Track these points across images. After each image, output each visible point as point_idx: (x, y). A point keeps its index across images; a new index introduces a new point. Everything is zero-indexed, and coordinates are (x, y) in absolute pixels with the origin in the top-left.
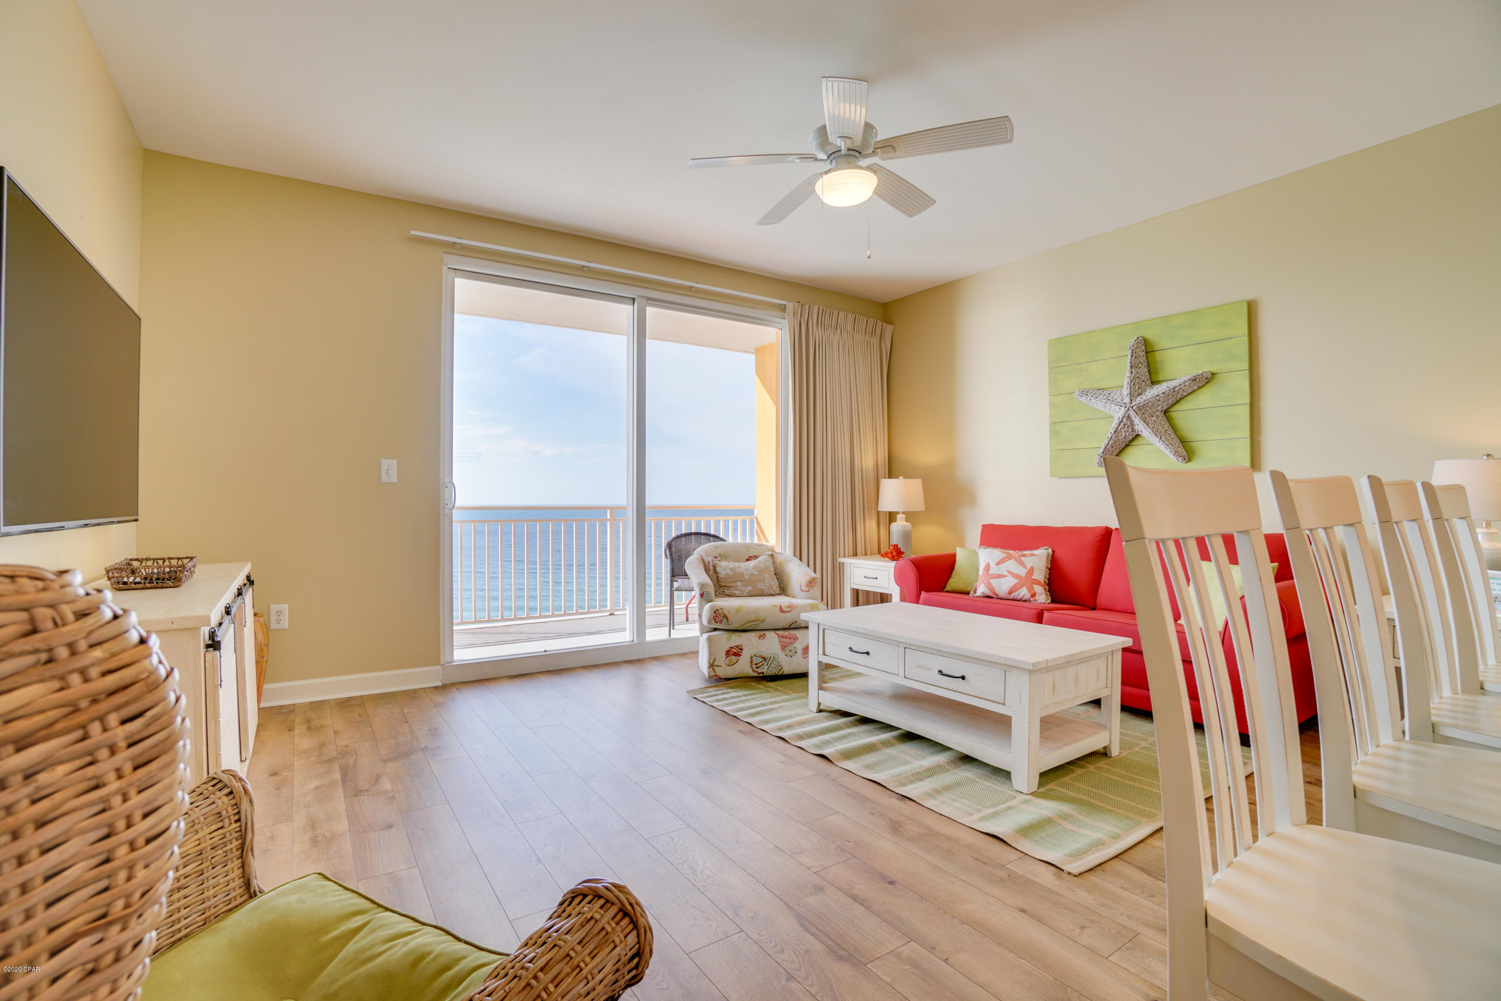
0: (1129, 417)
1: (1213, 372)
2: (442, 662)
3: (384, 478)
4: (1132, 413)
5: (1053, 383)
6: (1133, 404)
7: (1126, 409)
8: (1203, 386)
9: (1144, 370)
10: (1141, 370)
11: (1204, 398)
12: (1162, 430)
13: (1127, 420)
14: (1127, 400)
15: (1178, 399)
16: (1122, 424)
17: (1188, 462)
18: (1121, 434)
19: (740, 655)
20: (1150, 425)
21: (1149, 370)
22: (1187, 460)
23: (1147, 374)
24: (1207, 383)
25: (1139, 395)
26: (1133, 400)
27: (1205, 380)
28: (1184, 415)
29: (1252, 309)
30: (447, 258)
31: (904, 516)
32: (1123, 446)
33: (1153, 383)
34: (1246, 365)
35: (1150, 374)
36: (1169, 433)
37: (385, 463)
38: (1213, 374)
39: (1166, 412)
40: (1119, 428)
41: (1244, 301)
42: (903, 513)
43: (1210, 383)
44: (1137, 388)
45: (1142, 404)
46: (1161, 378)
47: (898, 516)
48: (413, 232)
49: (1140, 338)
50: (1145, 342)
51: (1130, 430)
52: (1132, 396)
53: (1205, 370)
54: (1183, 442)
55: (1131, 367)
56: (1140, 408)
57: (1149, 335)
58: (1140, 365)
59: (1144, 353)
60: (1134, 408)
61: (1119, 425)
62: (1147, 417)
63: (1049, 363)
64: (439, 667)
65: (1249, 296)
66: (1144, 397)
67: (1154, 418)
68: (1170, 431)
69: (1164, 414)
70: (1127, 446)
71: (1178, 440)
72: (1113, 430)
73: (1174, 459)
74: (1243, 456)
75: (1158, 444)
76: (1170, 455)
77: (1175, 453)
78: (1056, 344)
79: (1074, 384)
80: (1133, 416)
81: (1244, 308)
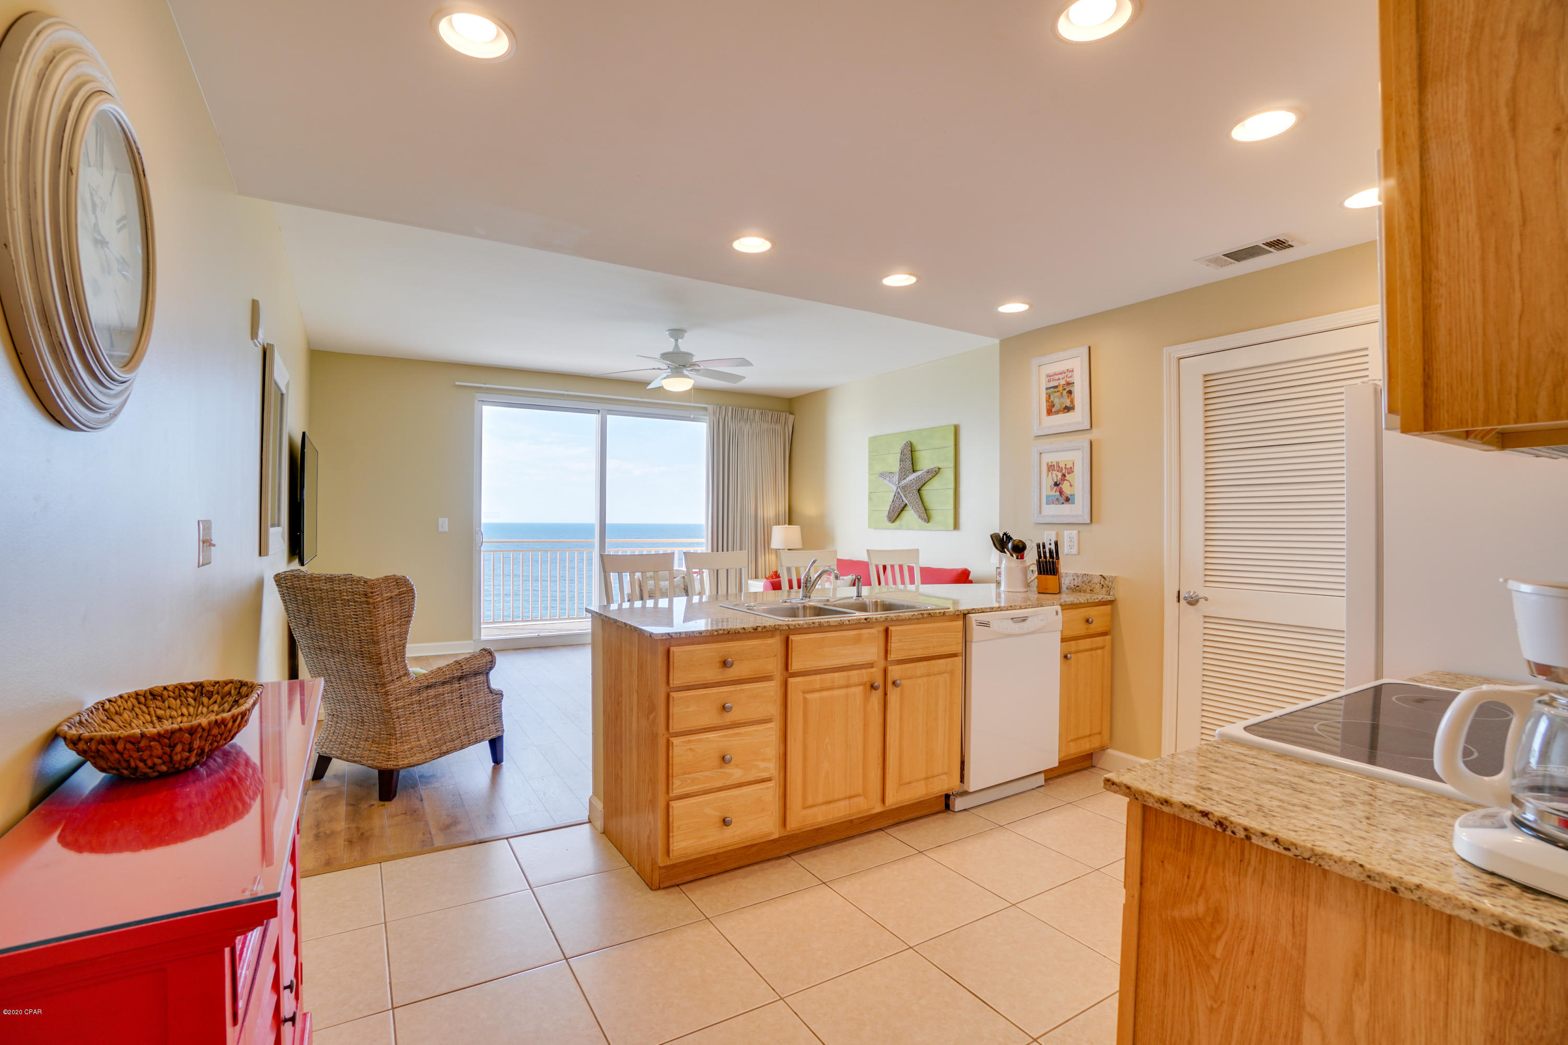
0: (899, 493)
1: (939, 467)
2: (474, 638)
3: (441, 529)
4: (899, 490)
5: (871, 466)
6: (900, 485)
7: (897, 488)
8: (935, 475)
9: (909, 463)
10: (907, 463)
11: (935, 484)
12: (915, 502)
13: (897, 496)
14: (897, 483)
15: (924, 483)
17: (928, 522)
18: (896, 503)
20: (909, 499)
21: (912, 463)
23: (910, 465)
24: (937, 474)
25: (904, 479)
26: (901, 482)
28: (927, 492)
29: (957, 429)
30: (477, 395)
32: (900, 510)
33: (914, 471)
34: (952, 465)
35: (912, 465)
36: (919, 504)
37: (441, 520)
38: (939, 469)
39: (919, 490)
40: (895, 499)
41: (954, 425)
42: (787, 550)
45: (906, 484)
46: (918, 469)
48: (457, 383)
49: (908, 442)
50: (911, 445)
51: (901, 501)
52: (901, 480)
53: (935, 466)
54: (926, 510)
55: (900, 461)
56: (905, 487)
57: (913, 441)
58: (907, 460)
59: (910, 452)
60: (901, 487)
61: (895, 497)
62: (908, 493)
63: (870, 453)
64: (472, 641)
65: (956, 423)
66: (905, 481)
67: (911, 494)
69: (918, 492)
70: (902, 510)
71: (923, 508)
72: (892, 500)
73: (920, 520)
74: (951, 521)
75: (913, 511)
76: (917, 517)
77: (920, 517)
78: (873, 440)
79: (879, 468)
80: (900, 491)
81: (953, 429)
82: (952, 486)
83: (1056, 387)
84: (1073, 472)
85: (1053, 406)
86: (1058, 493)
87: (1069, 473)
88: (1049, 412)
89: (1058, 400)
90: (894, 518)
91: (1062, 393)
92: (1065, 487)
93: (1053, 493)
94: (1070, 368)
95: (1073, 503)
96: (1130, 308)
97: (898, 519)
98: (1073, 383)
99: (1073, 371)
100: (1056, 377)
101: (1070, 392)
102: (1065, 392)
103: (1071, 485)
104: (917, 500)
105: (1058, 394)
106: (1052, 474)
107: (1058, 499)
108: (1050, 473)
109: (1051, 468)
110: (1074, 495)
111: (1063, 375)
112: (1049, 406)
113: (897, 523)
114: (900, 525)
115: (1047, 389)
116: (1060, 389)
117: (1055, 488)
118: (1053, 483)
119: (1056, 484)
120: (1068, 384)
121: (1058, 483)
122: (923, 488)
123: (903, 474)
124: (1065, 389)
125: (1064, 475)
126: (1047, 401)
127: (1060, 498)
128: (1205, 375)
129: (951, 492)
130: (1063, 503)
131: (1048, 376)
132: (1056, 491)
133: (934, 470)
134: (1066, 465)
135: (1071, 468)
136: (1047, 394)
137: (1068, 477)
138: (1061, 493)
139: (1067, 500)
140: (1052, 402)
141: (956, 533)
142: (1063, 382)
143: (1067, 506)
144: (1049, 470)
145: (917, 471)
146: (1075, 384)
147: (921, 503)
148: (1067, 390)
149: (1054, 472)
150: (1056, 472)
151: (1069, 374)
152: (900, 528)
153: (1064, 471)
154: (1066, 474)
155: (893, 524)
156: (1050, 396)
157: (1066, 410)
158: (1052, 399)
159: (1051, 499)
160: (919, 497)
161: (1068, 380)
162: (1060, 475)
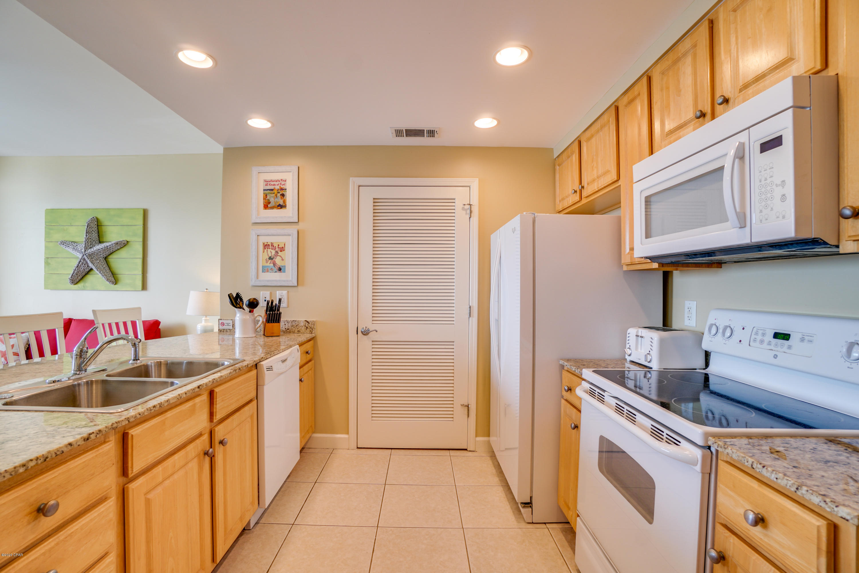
0: (84, 259)
1: (128, 240)
4: (85, 257)
5: (48, 234)
6: (86, 253)
7: (82, 255)
8: (123, 247)
9: (95, 235)
10: (93, 235)
11: (123, 253)
12: (102, 267)
13: (82, 262)
14: (83, 251)
15: (111, 252)
16: (81, 263)
17: (115, 284)
18: (81, 268)
20: (95, 265)
21: (99, 235)
22: (114, 284)
23: (97, 237)
24: (125, 246)
25: (91, 248)
26: (87, 250)
27: (124, 244)
28: (114, 260)
29: (145, 213)
32: (84, 274)
33: (100, 242)
34: (141, 239)
35: (99, 237)
36: (106, 269)
38: (127, 242)
39: (106, 258)
40: (80, 265)
41: (141, 209)
43: (126, 246)
44: (89, 244)
45: (91, 253)
46: (105, 240)
49: (95, 218)
50: (97, 220)
51: (86, 266)
53: (124, 240)
54: (113, 274)
55: (87, 233)
56: (90, 255)
57: (100, 217)
58: (93, 232)
59: (96, 226)
60: (87, 255)
61: (79, 263)
62: (94, 260)
63: (45, 222)
65: (145, 207)
66: (92, 250)
67: (98, 261)
68: (107, 268)
69: (105, 259)
70: (86, 274)
71: (110, 273)
72: (76, 266)
73: (108, 283)
74: (139, 283)
75: (100, 275)
76: (105, 280)
77: (108, 280)
78: (50, 212)
79: (58, 237)
80: (87, 259)
81: (142, 212)
82: (141, 256)
83: (272, 190)
84: (284, 250)
85: (269, 203)
86: (272, 265)
87: (281, 251)
88: (266, 207)
89: (273, 199)
90: (78, 280)
91: (276, 195)
92: (278, 260)
93: (268, 264)
94: (284, 178)
95: (285, 272)
96: (329, 148)
97: (81, 281)
98: (286, 189)
99: (285, 181)
100: (272, 183)
101: (283, 195)
102: (279, 195)
103: (283, 260)
104: (104, 266)
105: (273, 195)
106: (267, 251)
107: (272, 269)
108: (265, 250)
109: (266, 246)
110: (285, 266)
111: (278, 183)
112: (266, 203)
113: (80, 285)
114: (84, 286)
115: (264, 190)
116: (276, 192)
117: (270, 261)
118: (268, 258)
119: (270, 258)
120: (282, 189)
121: (272, 257)
122: (109, 257)
123: (89, 243)
124: (279, 193)
125: (277, 252)
126: (264, 199)
127: (273, 268)
128: (374, 199)
129: (140, 262)
130: (276, 272)
131: (265, 181)
132: (270, 263)
133: (123, 242)
134: (279, 245)
135: (283, 247)
136: (264, 194)
137: (280, 253)
138: (274, 264)
139: (280, 269)
140: (268, 200)
141: (144, 292)
142: (277, 187)
143: (278, 274)
144: (264, 248)
145: (103, 242)
146: (287, 190)
147: (108, 269)
148: (281, 193)
149: (269, 250)
150: (271, 250)
151: (283, 183)
152: (84, 289)
153: (277, 249)
154: (279, 252)
155: (76, 286)
156: (267, 195)
157: (279, 207)
158: (268, 198)
159: (266, 269)
160: (106, 264)
161: (282, 186)
162: (273, 252)
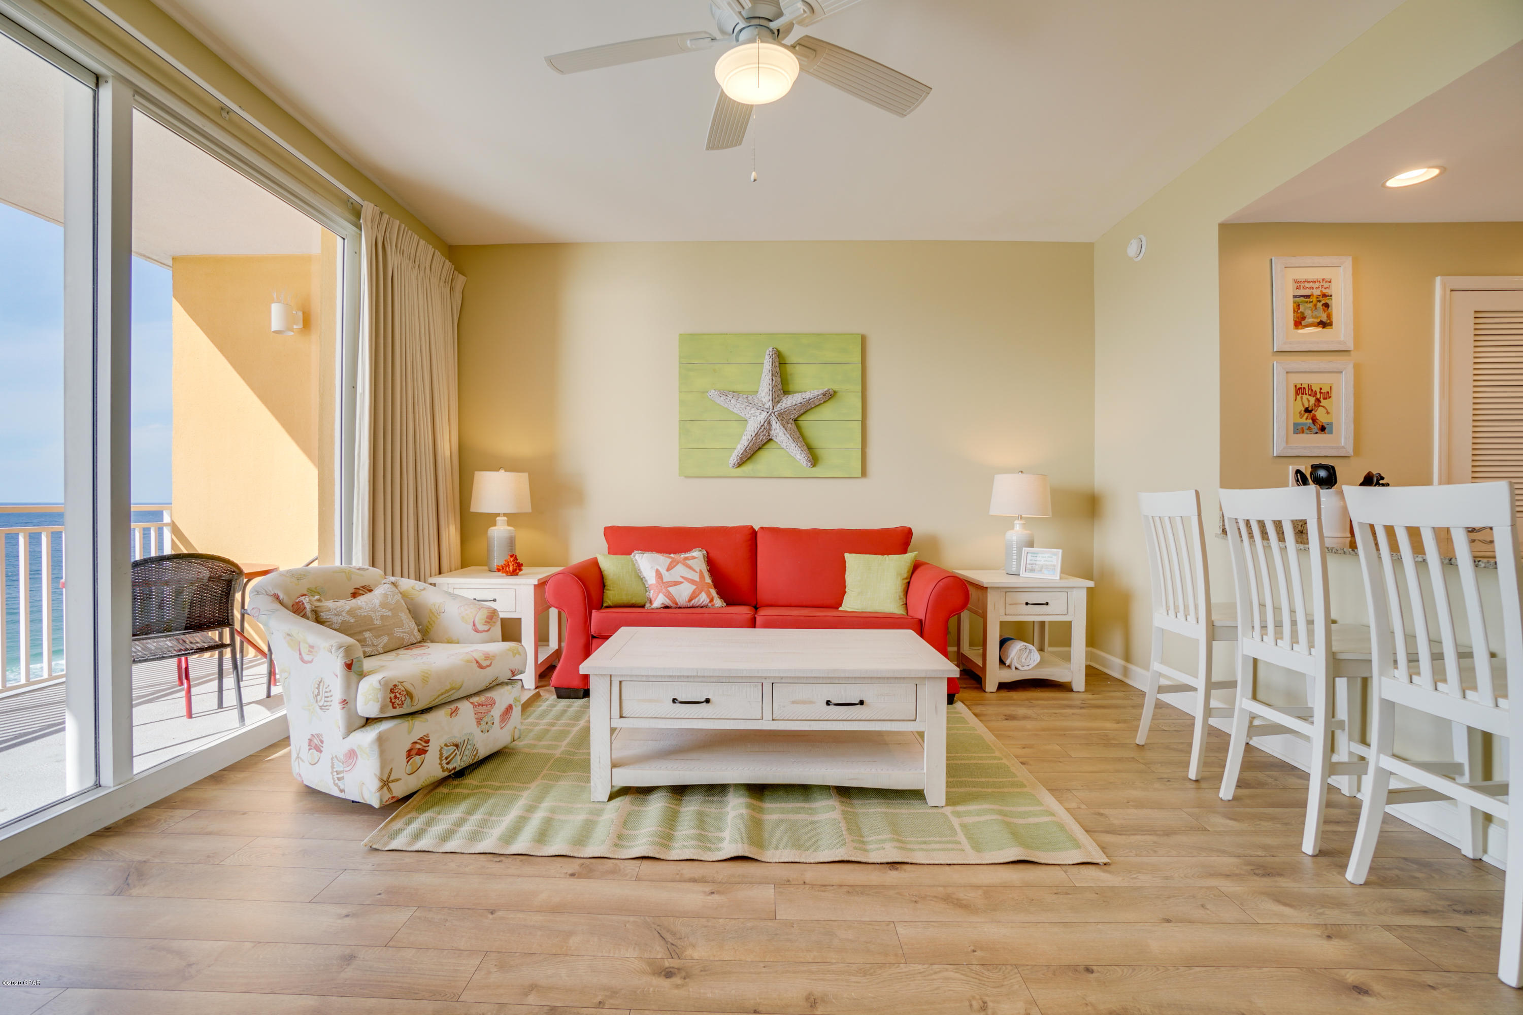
1: (835, 390)
4: (772, 417)
5: (685, 378)
6: (775, 410)
7: (768, 414)
8: (827, 401)
9: (780, 380)
10: (777, 379)
11: (827, 412)
12: (795, 436)
13: (764, 425)
14: (766, 408)
15: (805, 411)
16: (763, 428)
18: (760, 436)
19: (425, 752)
20: (783, 428)
21: (783, 381)
22: (815, 465)
23: (782, 384)
24: (830, 399)
25: (778, 402)
26: (774, 406)
27: (830, 396)
28: (810, 424)
29: (864, 341)
31: (505, 518)
33: (789, 392)
34: (859, 388)
36: (800, 440)
38: (835, 392)
39: (797, 421)
40: (759, 432)
41: (859, 334)
42: (505, 515)
43: (833, 399)
44: (776, 395)
45: (782, 411)
46: (791, 390)
47: (498, 518)
49: (776, 350)
50: (780, 354)
51: (767, 434)
52: (776, 401)
53: (829, 388)
54: (810, 448)
55: (772, 375)
56: (780, 414)
57: (783, 348)
58: (777, 374)
59: (780, 364)
60: (776, 413)
61: (760, 429)
62: (782, 422)
63: (680, 357)
65: (862, 331)
66: (781, 405)
67: (787, 424)
68: (801, 438)
69: (796, 423)
70: (760, 449)
71: (807, 447)
72: (755, 433)
73: (801, 463)
74: (856, 465)
77: (807, 460)
78: (684, 339)
79: (705, 383)
80: (769, 420)
81: (859, 340)
82: (856, 416)
83: (1308, 296)
84: (1330, 397)
85: (1304, 318)
86: (1310, 421)
87: (1325, 399)
88: (1298, 324)
89: (1310, 312)
91: (1315, 305)
92: (1320, 414)
93: (1303, 420)
94: (1327, 277)
95: (1331, 433)
96: (1398, 226)
97: (750, 462)
98: (1331, 296)
99: (1330, 282)
100: (1308, 285)
101: (1327, 306)
102: (1319, 305)
103: (1328, 413)
104: (797, 434)
105: (1311, 305)
106: (1302, 398)
107: (1309, 428)
108: (1299, 397)
109: (1299, 391)
110: (1331, 424)
111: (1317, 285)
112: (1298, 318)
113: (748, 468)
114: (752, 471)
115: (1295, 297)
116: (1314, 300)
117: (1306, 414)
118: (1303, 409)
119: (1307, 410)
120: (1324, 296)
121: (1310, 409)
122: (799, 419)
124: (1320, 301)
125: (1318, 400)
126: (1294, 311)
127: (1312, 426)
128: (1476, 312)
129: (855, 426)
130: (1317, 433)
131: (1296, 281)
132: (1307, 419)
133: (828, 393)
134: (1321, 389)
135: (1328, 392)
136: (1294, 302)
137: (1323, 402)
138: (1314, 420)
139: (1323, 429)
140: (1303, 313)
141: (864, 481)
142: (1317, 292)
143: (1321, 436)
144: (1297, 394)
146: (1333, 297)
148: (1323, 302)
149: (1304, 396)
150: (1307, 396)
151: (1326, 285)
152: (750, 475)
153: (1318, 396)
154: (1322, 400)
155: (741, 469)
156: (1299, 305)
157: (1321, 326)
158: (1302, 309)
159: (1299, 427)
160: (799, 431)
161: (1324, 291)
162: (1312, 400)
